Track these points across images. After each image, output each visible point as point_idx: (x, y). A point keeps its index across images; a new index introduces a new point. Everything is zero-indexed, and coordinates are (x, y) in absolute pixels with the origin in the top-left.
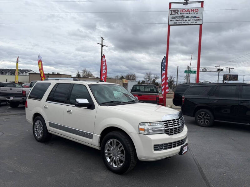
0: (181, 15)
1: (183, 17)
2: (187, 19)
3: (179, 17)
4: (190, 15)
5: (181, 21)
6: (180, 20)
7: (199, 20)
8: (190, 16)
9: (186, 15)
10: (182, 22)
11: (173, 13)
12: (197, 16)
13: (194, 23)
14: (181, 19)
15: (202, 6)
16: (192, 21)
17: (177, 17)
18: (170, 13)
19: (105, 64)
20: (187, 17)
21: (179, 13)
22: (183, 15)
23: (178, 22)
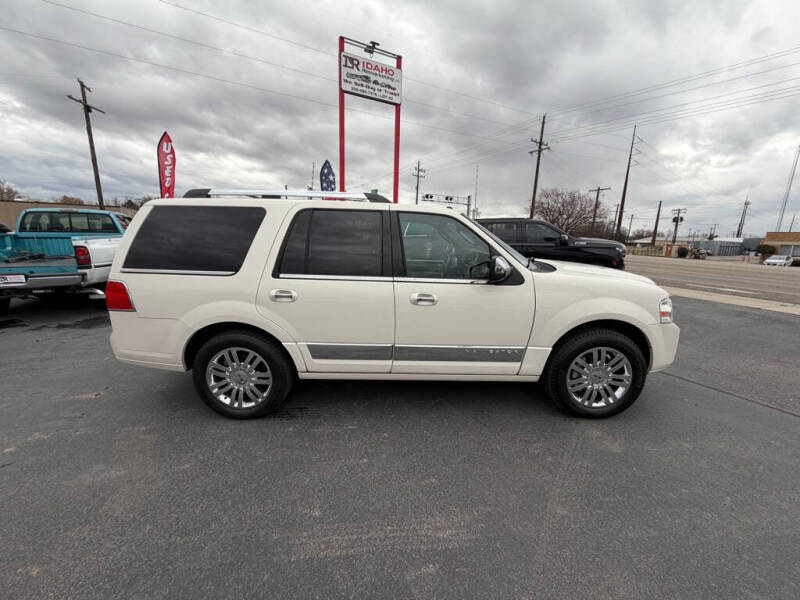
0: (365, 74)
1: (367, 79)
2: (377, 87)
3: (361, 77)
4: (380, 80)
5: (364, 89)
6: (362, 85)
7: (395, 94)
8: (380, 82)
9: (373, 78)
10: (368, 90)
11: (349, 64)
12: (393, 85)
13: (388, 100)
14: (365, 84)
15: (399, 66)
16: (383, 93)
17: (357, 76)
18: (343, 63)
19: (170, 162)
20: (375, 82)
21: (360, 67)
22: (369, 75)
23: (360, 88)
